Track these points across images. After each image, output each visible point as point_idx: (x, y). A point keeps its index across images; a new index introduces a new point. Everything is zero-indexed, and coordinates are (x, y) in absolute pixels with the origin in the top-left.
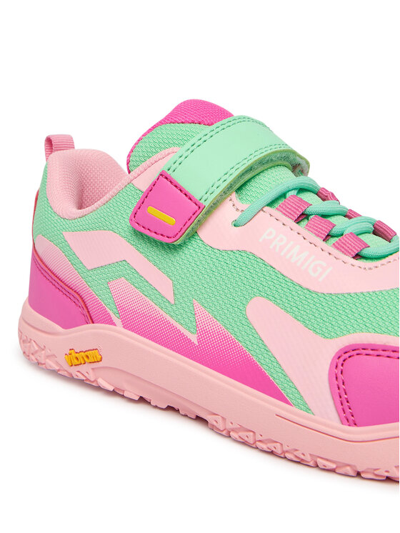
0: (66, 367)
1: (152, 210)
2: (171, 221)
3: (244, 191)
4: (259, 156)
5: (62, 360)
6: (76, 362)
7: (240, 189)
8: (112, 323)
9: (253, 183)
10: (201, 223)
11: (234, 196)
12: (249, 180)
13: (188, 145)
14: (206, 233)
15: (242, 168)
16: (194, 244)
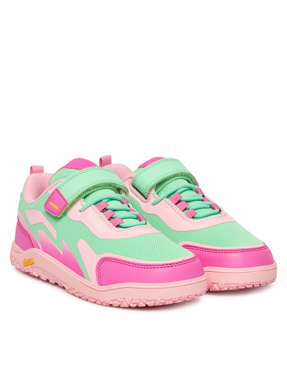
0: (23, 267)
1: (51, 203)
2: (57, 208)
3: (87, 198)
4: (93, 184)
5: (22, 263)
6: (26, 265)
7: (85, 197)
8: (40, 249)
9: (91, 195)
10: (68, 210)
11: (82, 200)
12: (90, 194)
13: (67, 178)
14: (70, 214)
15: (85, 189)
16: (65, 218)
